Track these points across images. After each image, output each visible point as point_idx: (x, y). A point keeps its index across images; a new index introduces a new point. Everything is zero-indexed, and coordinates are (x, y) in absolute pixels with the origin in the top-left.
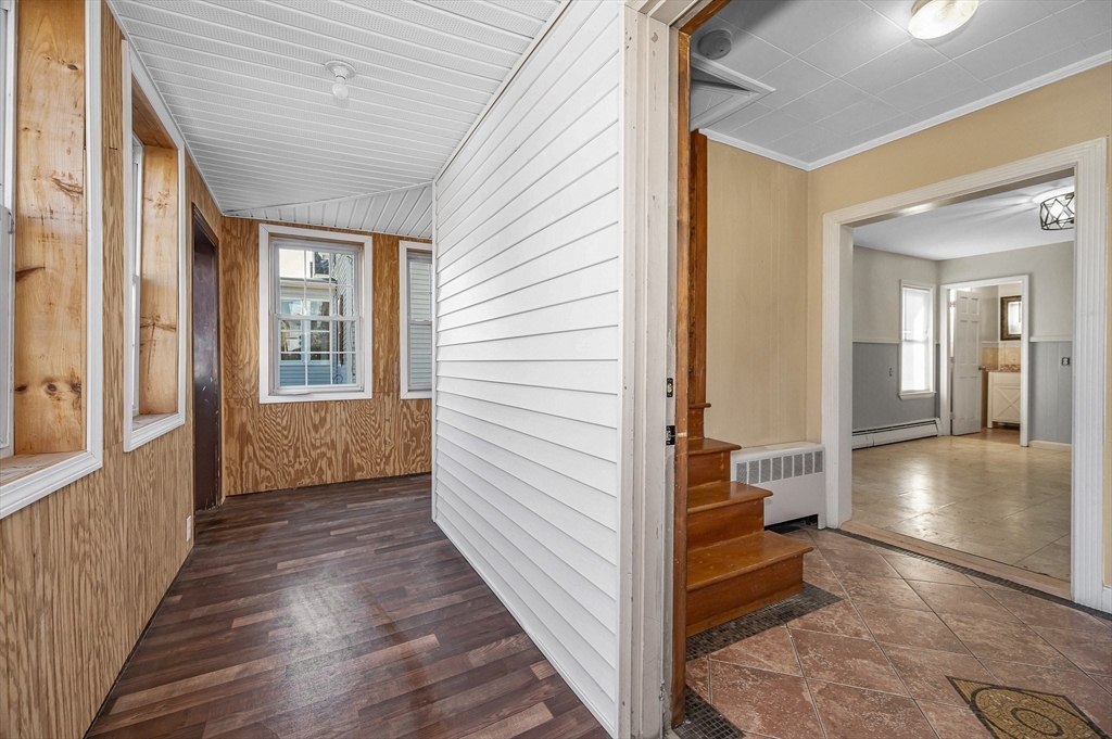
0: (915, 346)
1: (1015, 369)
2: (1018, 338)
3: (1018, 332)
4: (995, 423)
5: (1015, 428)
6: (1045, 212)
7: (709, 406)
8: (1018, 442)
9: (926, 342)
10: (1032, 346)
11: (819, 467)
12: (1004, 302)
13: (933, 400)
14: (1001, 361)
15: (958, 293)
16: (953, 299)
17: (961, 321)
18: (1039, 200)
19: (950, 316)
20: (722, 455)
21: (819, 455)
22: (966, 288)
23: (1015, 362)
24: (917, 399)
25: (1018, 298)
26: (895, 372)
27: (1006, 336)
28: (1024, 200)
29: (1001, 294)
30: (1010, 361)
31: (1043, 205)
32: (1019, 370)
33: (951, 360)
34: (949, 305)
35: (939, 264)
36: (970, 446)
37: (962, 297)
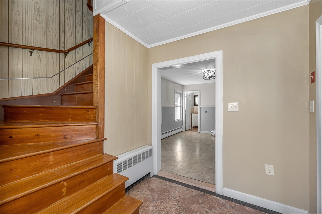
0: (178, 107)
1: (197, 113)
2: (198, 105)
3: (198, 104)
4: (193, 126)
5: (197, 127)
6: (204, 75)
7: (106, 139)
8: (198, 131)
9: (180, 106)
10: (200, 107)
11: (151, 155)
12: (195, 96)
13: (182, 122)
14: (194, 111)
15: (187, 94)
16: (186, 95)
17: (187, 101)
18: (203, 71)
19: (185, 99)
20: (109, 163)
21: (151, 150)
22: (188, 93)
23: (197, 111)
24: (178, 122)
25: (198, 96)
26: (173, 115)
27: (195, 105)
28: (200, 71)
29: (194, 95)
30: (196, 111)
31: (204, 73)
32: (198, 113)
33: (185, 111)
34: (185, 97)
35: (183, 86)
36: (189, 133)
37: (187, 95)
